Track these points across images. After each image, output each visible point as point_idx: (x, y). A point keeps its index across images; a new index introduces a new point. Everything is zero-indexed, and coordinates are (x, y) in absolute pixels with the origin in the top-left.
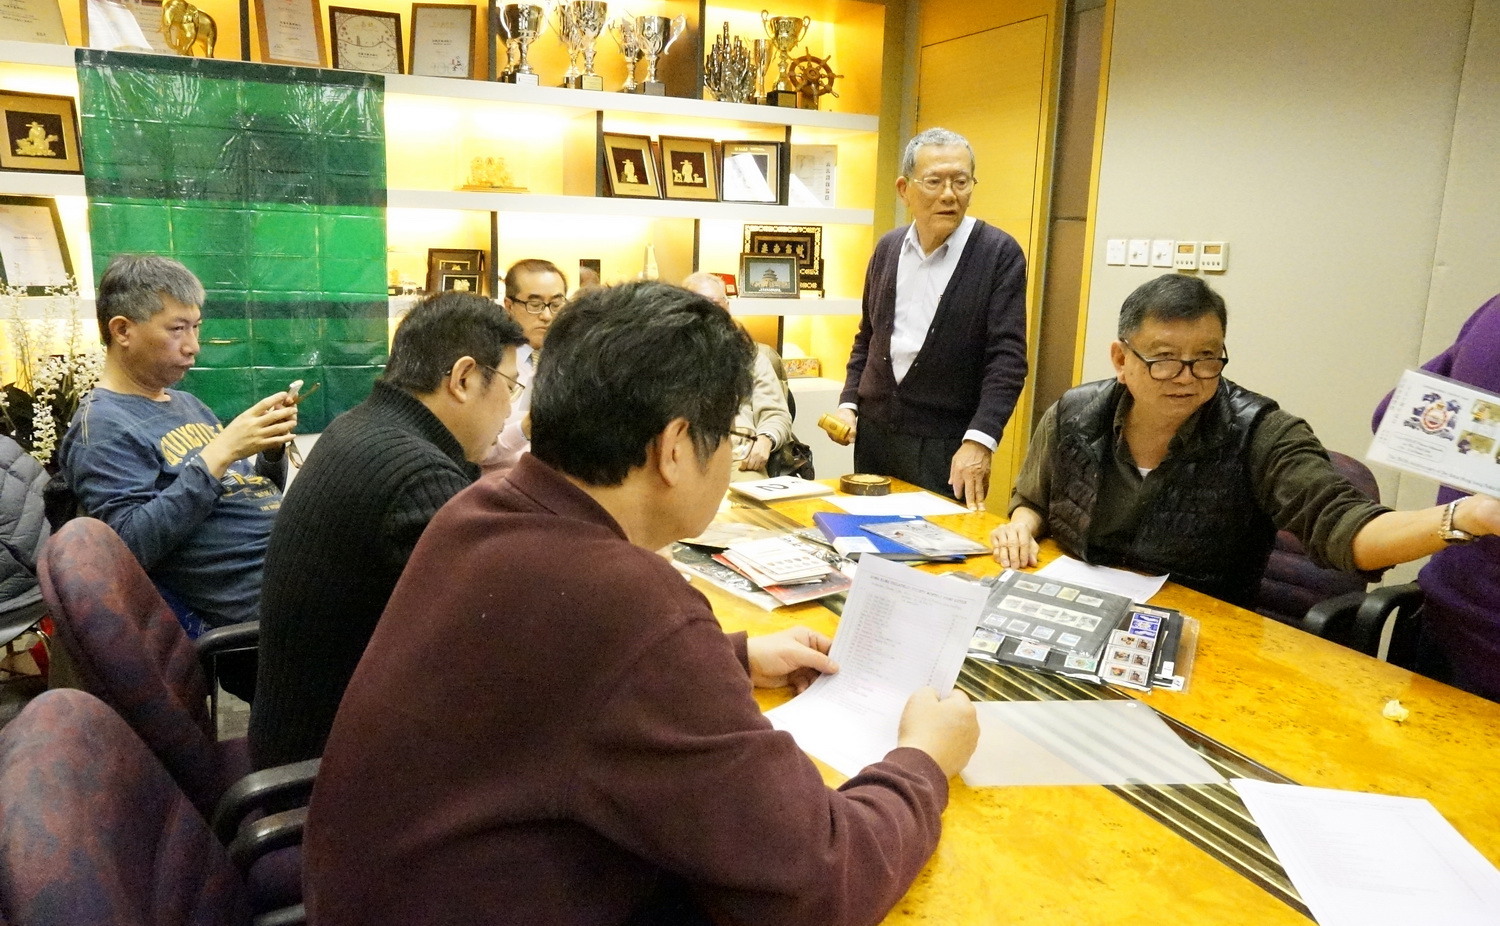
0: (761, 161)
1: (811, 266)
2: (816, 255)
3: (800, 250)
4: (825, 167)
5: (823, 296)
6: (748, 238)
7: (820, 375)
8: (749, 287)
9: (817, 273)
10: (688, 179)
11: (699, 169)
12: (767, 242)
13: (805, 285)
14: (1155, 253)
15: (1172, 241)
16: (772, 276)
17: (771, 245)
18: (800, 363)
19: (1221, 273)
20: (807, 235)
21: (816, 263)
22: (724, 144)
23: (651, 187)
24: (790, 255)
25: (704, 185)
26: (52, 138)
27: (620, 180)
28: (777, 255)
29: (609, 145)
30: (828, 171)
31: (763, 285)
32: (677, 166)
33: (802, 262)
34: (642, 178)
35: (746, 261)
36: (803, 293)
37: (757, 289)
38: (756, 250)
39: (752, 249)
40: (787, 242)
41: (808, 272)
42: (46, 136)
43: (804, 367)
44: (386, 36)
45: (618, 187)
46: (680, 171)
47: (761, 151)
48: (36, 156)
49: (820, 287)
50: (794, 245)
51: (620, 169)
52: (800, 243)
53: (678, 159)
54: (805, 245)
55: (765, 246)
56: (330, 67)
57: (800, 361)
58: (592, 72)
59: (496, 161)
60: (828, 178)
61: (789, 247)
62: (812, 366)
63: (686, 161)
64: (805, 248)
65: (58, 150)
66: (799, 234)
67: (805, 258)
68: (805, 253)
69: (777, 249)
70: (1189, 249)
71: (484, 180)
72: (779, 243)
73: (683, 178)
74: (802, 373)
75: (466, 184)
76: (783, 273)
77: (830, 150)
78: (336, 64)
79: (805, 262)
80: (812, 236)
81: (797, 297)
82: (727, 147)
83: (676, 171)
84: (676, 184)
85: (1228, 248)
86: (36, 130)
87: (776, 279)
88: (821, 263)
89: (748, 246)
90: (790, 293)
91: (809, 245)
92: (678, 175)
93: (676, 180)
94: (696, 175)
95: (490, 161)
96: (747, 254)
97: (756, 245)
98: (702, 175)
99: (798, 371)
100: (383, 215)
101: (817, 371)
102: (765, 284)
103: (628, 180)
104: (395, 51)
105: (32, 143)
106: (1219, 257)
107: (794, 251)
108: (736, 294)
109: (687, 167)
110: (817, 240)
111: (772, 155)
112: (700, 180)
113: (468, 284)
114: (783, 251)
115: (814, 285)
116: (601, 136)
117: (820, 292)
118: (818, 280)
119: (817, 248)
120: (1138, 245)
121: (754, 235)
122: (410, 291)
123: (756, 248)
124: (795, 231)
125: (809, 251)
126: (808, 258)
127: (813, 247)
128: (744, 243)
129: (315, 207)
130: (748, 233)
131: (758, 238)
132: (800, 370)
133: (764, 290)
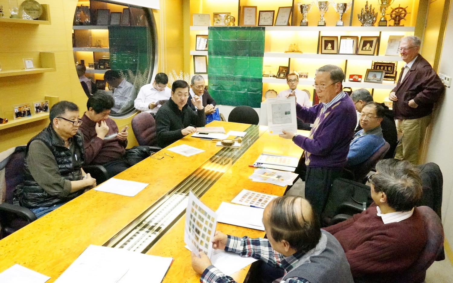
1: (393, 73)
2: (395, 70)
3: (389, 68)
4: (399, 43)
6: (373, 64)
9: (395, 76)
13: (390, 79)
16: (375, 76)
17: (380, 66)
20: (392, 64)
21: (395, 73)
23: (334, 51)
29: (324, 39)
30: (399, 44)
35: (369, 71)
36: (384, 81)
37: (369, 80)
39: (374, 68)
40: (385, 66)
41: (391, 75)
44: (271, 16)
49: (395, 80)
50: (388, 67)
51: (326, 46)
52: (390, 66)
54: (391, 66)
55: (378, 67)
56: (257, 26)
58: (322, 20)
59: (296, 44)
61: (386, 67)
66: (390, 63)
68: (391, 69)
69: (382, 68)
71: (292, 49)
72: (383, 66)
75: (288, 51)
78: (258, 25)
79: (391, 72)
80: (394, 64)
89: (373, 67)
91: (393, 67)
95: (295, 44)
96: (373, 69)
97: (376, 66)
100: (262, 59)
102: (372, 78)
103: (328, 49)
104: (272, 20)
107: (387, 69)
108: (361, 81)
110: (396, 65)
113: (283, 75)
115: (393, 79)
116: (320, 37)
118: (395, 78)
119: (395, 68)
121: (375, 63)
122: (271, 76)
123: (375, 67)
124: (388, 62)
125: (392, 69)
126: (392, 71)
127: (394, 68)
128: (372, 66)
129: (249, 57)
130: (373, 63)
131: (377, 64)
132: (390, 105)
133: (371, 81)
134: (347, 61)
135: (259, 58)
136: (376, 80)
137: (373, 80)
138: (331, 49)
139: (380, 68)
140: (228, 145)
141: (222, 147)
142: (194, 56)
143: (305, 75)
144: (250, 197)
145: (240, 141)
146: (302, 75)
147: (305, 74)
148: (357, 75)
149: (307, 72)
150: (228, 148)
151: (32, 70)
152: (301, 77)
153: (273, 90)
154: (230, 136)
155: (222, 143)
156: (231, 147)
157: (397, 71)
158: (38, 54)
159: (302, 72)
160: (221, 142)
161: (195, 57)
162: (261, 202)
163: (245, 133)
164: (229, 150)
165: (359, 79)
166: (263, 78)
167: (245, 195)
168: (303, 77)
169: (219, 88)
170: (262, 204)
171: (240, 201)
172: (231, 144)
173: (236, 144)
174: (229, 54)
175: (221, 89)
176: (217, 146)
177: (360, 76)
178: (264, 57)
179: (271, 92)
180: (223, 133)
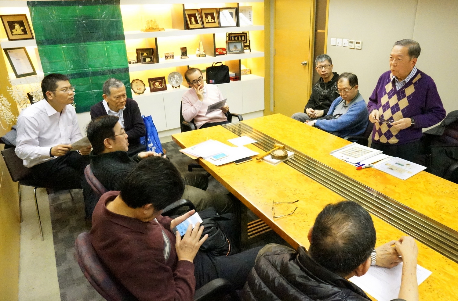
0: (231, 13)
1: (247, 42)
2: (248, 39)
3: (243, 38)
4: (249, 13)
5: (251, 51)
6: (228, 35)
7: (251, 73)
8: (230, 51)
9: (248, 45)
10: (210, 21)
11: (213, 18)
12: (233, 36)
13: (245, 48)
14: (343, 43)
15: (348, 40)
16: (236, 47)
17: (235, 37)
18: (245, 71)
19: (361, 49)
21: (248, 41)
22: (220, 9)
23: (200, 25)
24: (240, 40)
25: (215, 22)
26: (22, 28)
27: (191, 24)
28: (236, 40)
29: (187, 13)
30: (250, 14)
32: (207, 17)
33: (244, 42)
34: (197, 23)
35: (228, 43)
37: (232, 51)
38: (230, 40)
40: (239, 36)
41: (245, 44)
42: (20, 28)
43: (246, 72)
45: (191, 26)
46: (207, 19)
47: (231, 10)
48: (19, 34)
49: (249, 48)
50: (241, 37)
51: (190, 20)
52: (243, 36)
53: (206, 15)
55: (233, 38)
57: (245, 70)
59: (153, 21)
60: (250, 16)
61: (240, 37)
63: (209, 15)
64: (244, 37)
65: (25, 32)
66: (242, 33)
68: (244, 39)
69: (236, 38)
70: (352, 42)
71: (150, 27)
72: (237, 36)
73: (209, 21)
74: (246, 73)
75: (146, 29)
76: (239, 46)
77: (250, 8)
80: (246, 33)
81: (244, 53)
82: (220, 10)
83: (206, 19)
84: (207, 23)
85: (362, 43)
86: (17, 26)
88: (249, 41)
89: (228, 38)
90: (242, 52)
91: (246, 36)
92: (207, 20)
93: (207, 22)
94: (212, 19)
95: (151, 21)
98: (214, 19)
100: (124, 42)
101: (250, 72)
102: (234, 50)
103: (193, 23)
105: (17, 30)
106: (359, 45)
107: (241, 39)
108: (226, 54)
109: (209, 17)
110: (248, 34)
111: (234, 11)
112: (213, 21)
113: (150, 59)
114: (238, 39)
115: (248, 48)
116: (184, 10)
117: (250, 50)
118: (249, 46)
119: (248, 37)
120: (339, 40)
121: (229, 34)
122: (133, 63)
123: (230, 39)
126: (246, 40)
129: (104, 42)
131: (231, 35)
132: (245, 73)
133: (234, 52)
135: (119, 41)
136: (237, 51)
137: (235, 51)
138: (195, 23)
142: (6, 50)
143: (171, 56)
146: (168, 56)
147: (171, 55)
148: (220, 48)
149: (172, 52)
152: (168, 58)
153: (138, 79)
159: (167, 53)
161: (8, 51)
165: (224, 52)
168: (169, 57)
174: (73, 41)
177: (224, 49)
178: (126, 40)
179: (137, 83)
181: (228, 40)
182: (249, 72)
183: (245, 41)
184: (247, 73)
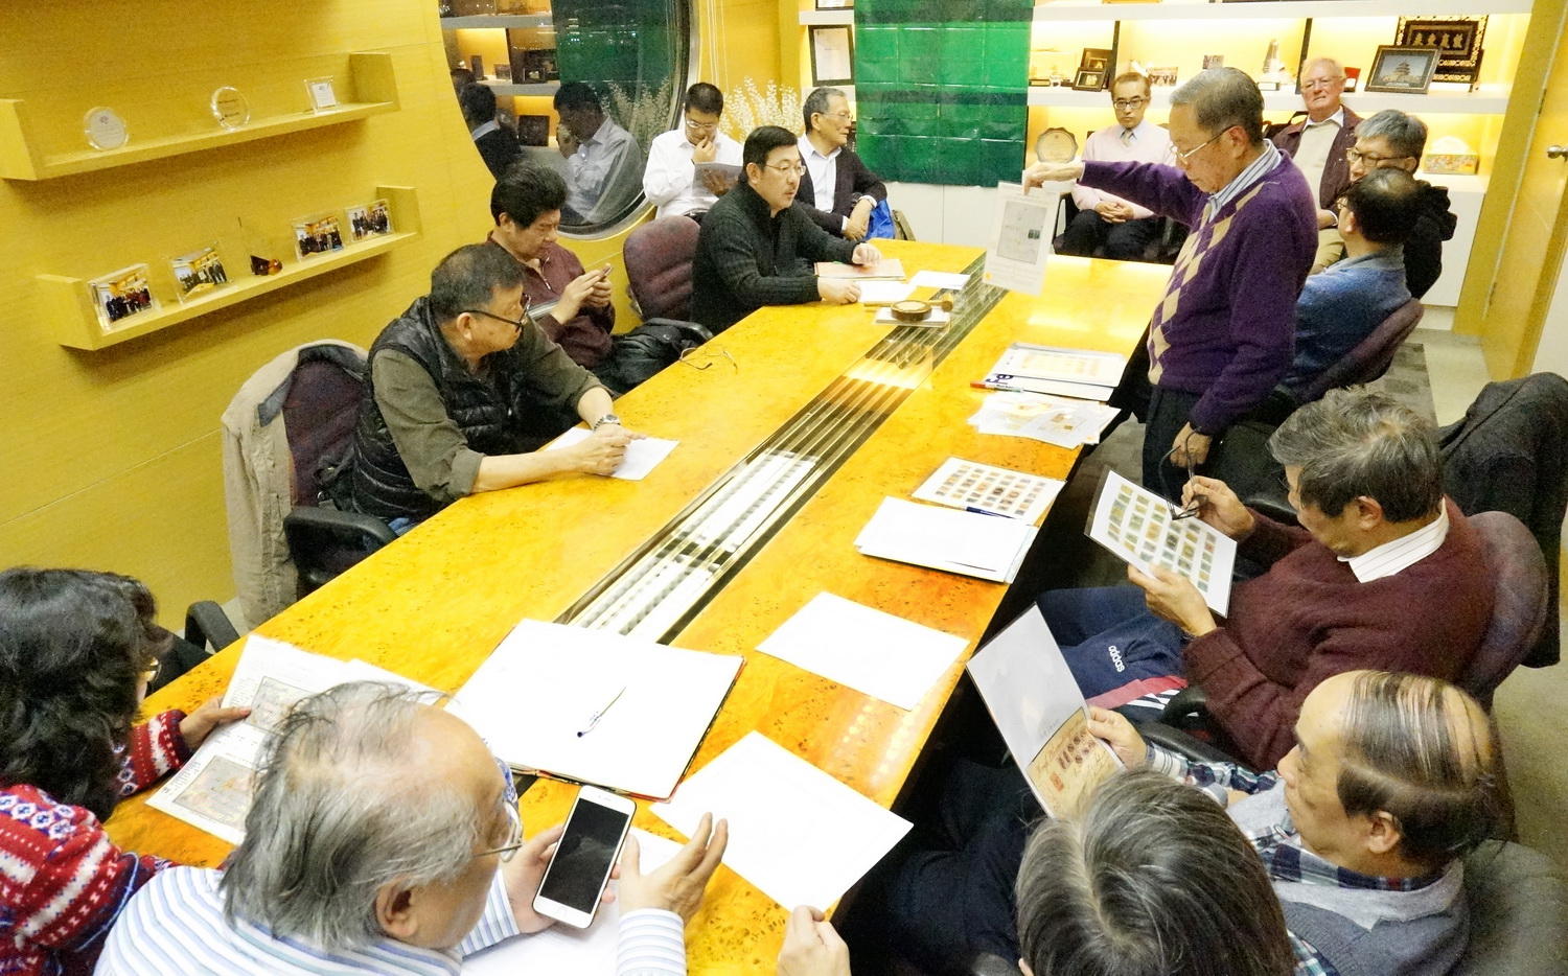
1: (1468, 57)
2: (1477, 45)
3: (1458, 40)
5: (1472, 92)
6: (1402, 28)
7: (1478, 172)
9: (1473, 65)
12: (1422, 32)
13: (1441, 77)
16: (1405, 70)
17: (1426, 34)
20: (1470, 23)
21: (1475, 53)
28: (1425, 47)
31: (1392, 79)
35: (1385, 53)
36: (1433, 86)
37: (1385, 83)
39: (1404, 40)
40: (1442, 32)
41: (1462, 63)
43: (1455, 163)
49: (1472, 80)
50: (1452, 34)
52: (1460, 33)
54: (1465, 33)
55: (1419, 37)
57: (1451, 156)
61: (1446, 37)
62: (1466, 162)
64: (1464, 37)
66: (1460, 23)
67: (1463, 49)
68: (1463, 42)
69: (1432, 39)
72: (1436, 32)
74: (1453, 169)
76: (1419, 67)
79: (1461, 53)
80: (1475, 24)
81: (1424, 91)
87: (1407, 73)
88: (1481, 53)
89: (1401, 36)
91: (1470, 33)
96: (1399, 47)
97: (1410, 34)
99: (1447, 167)
100: (1028, 28)
101: (1473, 169)
102: (1394, 77)
107: (1451, 42)
110: (1480, 28)
115: (1468, 78)
117: (1471, 86)
118: (1473, 72)
119: (1479, 37)
121: (1409, 24)
122: (1055, 84)
123: (1409, 40)
124: (1456, 18)
125: (1468, 40)
126: (1467, 49)
127: (1474, 36)
128: (1397, 34)
129: (984, 24)
130: (1403, 23)
131: (1414, 27)
132: (1450, 167)
133: (1389, 86)
134: (1309, 22)
135: (1017, 24)
137: (1397, 81)
139: (1425, 41)
140: (912, 320)
141: (894, 326)
142: (812, 28)
143: (1167, 77)
144: (968, 483)
145: (947, 307)
146: (1158, 77)
147: (1168, 73)
149: (1174, 66)
150: (913, 330)
151: (333, 112)
153: (1062, 129)
154: (920, 288)
155: (894, 312)
156: (922, 325)
157: (1483, 48)
158: (346, 59)
159: (1158, 66)
160: (889, 310)
161: (815, 31)
162: (1000, 498)
163: (967, 277)
164: (913, 336)
166: (1030, 90)
167: (955, 476)
168: (1161, 80)
169: (891, 129)
170: (1002, 502)
171: (937, 493)
172: (919, 317)
173: (938, 316)
174: (921, 17)
175: (897, 132)
176: (879, 321)
177: (1353, 73)
178: (1033, 23)
179: (1057, 137)
180: (897, 278)
181: (1399, 43)
182: (1468, 165)
183: (1464, 53)
184: (1460, 170)
